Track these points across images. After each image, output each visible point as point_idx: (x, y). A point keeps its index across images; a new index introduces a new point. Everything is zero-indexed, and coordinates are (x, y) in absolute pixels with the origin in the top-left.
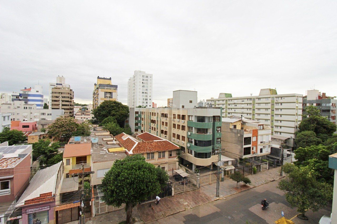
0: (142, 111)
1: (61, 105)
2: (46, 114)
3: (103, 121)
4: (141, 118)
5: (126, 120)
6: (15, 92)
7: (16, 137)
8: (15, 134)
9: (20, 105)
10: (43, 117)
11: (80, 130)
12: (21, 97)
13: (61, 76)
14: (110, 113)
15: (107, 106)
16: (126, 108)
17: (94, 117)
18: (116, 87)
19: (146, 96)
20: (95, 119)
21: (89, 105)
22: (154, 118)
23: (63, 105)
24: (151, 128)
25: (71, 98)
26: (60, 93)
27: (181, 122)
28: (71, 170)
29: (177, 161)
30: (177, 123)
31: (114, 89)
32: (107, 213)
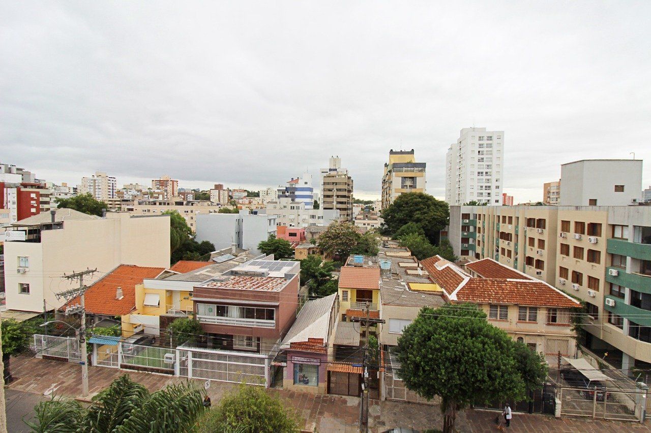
0: (478, 213)
1: (335, 203)
2: (317, 217)
3: (399, 231)
4: (475, 228)
5: (443, 230)
6: (280, 186)
7: (282, 249)
9: (287, 203)
10: (312, 221)
11: (362, 245)
12: (288, 192)
13: (335, 157)
14: (411, 217)
15: (407, 203)
16: (442, 206)
17: (383, 222)
18: (423, 166)
19: (488, 180)
20: (386, 226)
21: (375, 202)
22: (508, 228)
23: (338, 203)
24: (500, 250)
25: (349, 191)
26: (335, 184)
27: (588, 242)
28: (349, 310)
29: (571, 337)
30: (572, 244)
31: (420, 171)
32: (405, 402)
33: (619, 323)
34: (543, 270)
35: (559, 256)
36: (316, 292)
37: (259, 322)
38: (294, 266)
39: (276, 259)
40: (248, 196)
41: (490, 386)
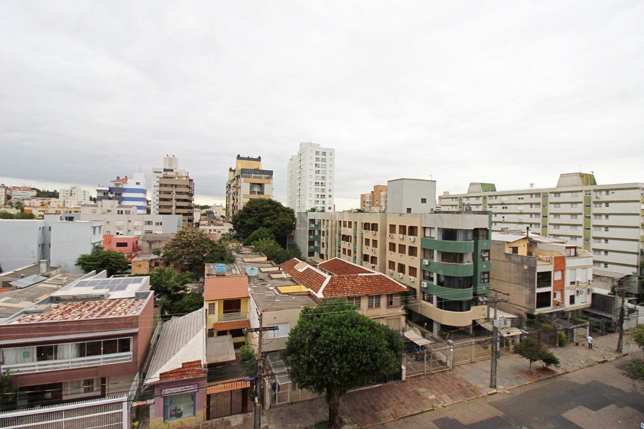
0: (321, 219)
1: (174, 208)
2: (154, 223)
3: (251, 236)
4: (320, 231)
5: (290, 234)
6: (101, 185)
7: (114, 263)
8: (112, 257)
9: (111, 206)
10: (148, 228)
12: (112, 193)
13: (170, 156)
14: (261, 222)
15: (257, 209)
16: (290, 212)
17: (232, 228)
18: (270, 173)
19: (323, 189)
20: (235, 232)
22: (348, 231)
23: (178, 207)
24: (341, 250)
25: (190, 195)
26: (174, 186)
27: (408, 241)
28: (217, 324)
29: (402, 315)
30: (397, 242)
31: (267, 178)
32: (289, 404)
33: (430, 300)
34: (376, 264)
35: (388, 252)
36: (170, 310)
37: (107, 358)
38: (142, 282)
39: (109, 276)
40: (38, 196)
41: (373, 367)
